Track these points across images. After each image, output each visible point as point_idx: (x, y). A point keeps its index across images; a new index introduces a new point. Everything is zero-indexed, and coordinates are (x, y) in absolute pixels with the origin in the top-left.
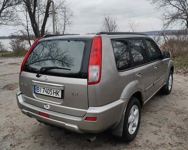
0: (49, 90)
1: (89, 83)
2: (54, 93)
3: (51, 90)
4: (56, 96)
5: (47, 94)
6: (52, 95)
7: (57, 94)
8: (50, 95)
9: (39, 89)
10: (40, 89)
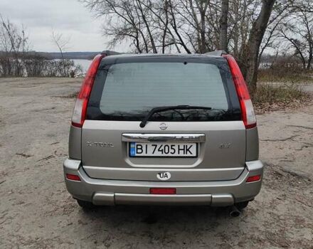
0: (167, 147)
1: (247, 127)
2: (179, 150)
3: (172, 146)
4: (185, 155)
5: (164, 155)
6: (176, 154)
7: (188, 150)
8: (170, 155)
9: (141, 149)
10: (144, 149)
